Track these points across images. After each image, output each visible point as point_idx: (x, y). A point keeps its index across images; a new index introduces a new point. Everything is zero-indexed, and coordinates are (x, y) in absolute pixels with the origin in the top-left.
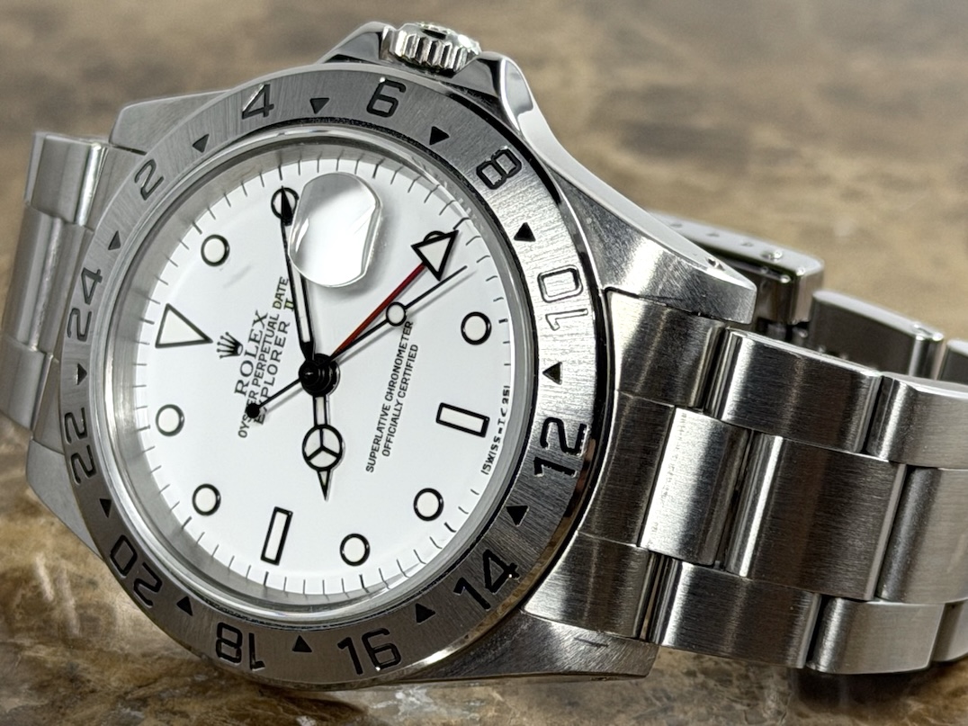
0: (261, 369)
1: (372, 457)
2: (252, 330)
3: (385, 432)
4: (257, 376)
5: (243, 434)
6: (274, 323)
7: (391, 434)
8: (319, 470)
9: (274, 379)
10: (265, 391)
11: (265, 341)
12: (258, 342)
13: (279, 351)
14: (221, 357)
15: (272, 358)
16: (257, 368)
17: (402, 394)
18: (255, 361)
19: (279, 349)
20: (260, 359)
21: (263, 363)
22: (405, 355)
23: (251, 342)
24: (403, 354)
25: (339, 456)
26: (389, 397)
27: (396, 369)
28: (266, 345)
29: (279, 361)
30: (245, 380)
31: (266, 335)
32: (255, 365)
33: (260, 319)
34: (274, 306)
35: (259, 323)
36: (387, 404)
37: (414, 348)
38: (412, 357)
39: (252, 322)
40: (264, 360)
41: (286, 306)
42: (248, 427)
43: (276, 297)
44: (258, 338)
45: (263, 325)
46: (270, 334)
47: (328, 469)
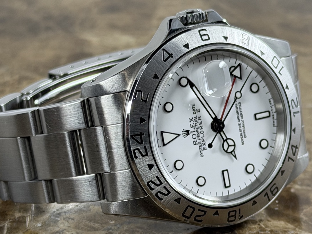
0: (198, 134)
1: (242, 140)
2: (191, 124)
3: (242, 131)
4: (198, 137)
5: (202, 156)
6: (196, 119)
7: (244, 131)
8: (231, 153)
9: (204, 135)
10: (203, 140)
11: (196, 125)
12: (194, 127)
13: (201, 126)
14: (185, 137)
15: (200, 129)
16: (197, 134)
17: (242, 118)
18: (196, 133)
19: (201, 125)
20: (197, 131)
21: (198, 132)
22: (238, 107)
23: (192, 128)
24: (237, 107)
25: (234, 145)
26: (239, 121)
27: (237, 112)
28: (197, 126)
29: (203, 129)
30: (195, 140)
31: (195, 124)
32: (196, 134)
33: (191, 120)
34: (194, 114)
35: (192, 121)
36: (239, 123)
37: (240, 103)
38: (240, 106)
39: (189, 122)
40: (198, 131)
41: (197, 112)
42: (203, 153)
43: (193, 111)
44: (193, 126)
45: (193, 121)
46: (196, 122)
47: (233, 151)
